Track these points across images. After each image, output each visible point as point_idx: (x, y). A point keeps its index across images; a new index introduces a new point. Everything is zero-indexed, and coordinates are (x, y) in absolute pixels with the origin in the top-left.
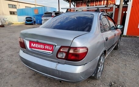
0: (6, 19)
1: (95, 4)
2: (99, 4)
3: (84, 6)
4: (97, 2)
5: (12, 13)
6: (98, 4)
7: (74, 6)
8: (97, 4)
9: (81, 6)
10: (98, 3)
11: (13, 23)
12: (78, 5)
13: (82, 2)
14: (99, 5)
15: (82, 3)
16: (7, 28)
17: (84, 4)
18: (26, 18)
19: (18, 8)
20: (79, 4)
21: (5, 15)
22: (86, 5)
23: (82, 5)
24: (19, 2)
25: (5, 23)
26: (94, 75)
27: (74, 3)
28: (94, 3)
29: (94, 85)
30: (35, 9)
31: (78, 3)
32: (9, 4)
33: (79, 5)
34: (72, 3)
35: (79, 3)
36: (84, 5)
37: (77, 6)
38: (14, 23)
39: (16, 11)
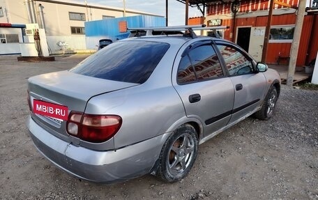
0: (63, 43)
1: (252, 7)
2: (262, 6)
3: (225, 13)
4: (257, 3)
5: (75, 31)
6: (259, 8)
7: (203, 13)
8: (257, 7)
9: (218, 13)
10: (260, 4)
11: (75, 51)
12: (212, 10)
13: (221, 3)
14: (261, 9)
15: (222, 5)
16: (59, 62)
17: (225, 8)
18: (101, 41)
19: (87, 21)
20: (215, 9)
21: (63, 34)
22: (231, 11)
23: (220, 10)
24: (90, 7)
25: (60, 52)
26: (154, 172)
27: (202, 7)
28: (248, 6)
29: (160, 193)
30: (122, 20)
31: (212, 5)
32: (70, 13)
33: (215, 11)
34: (198, 6)
35: (215, 5)
36: (225, 11)
37: (210, 13)
38: (78, 52)
39: (84, 26)
